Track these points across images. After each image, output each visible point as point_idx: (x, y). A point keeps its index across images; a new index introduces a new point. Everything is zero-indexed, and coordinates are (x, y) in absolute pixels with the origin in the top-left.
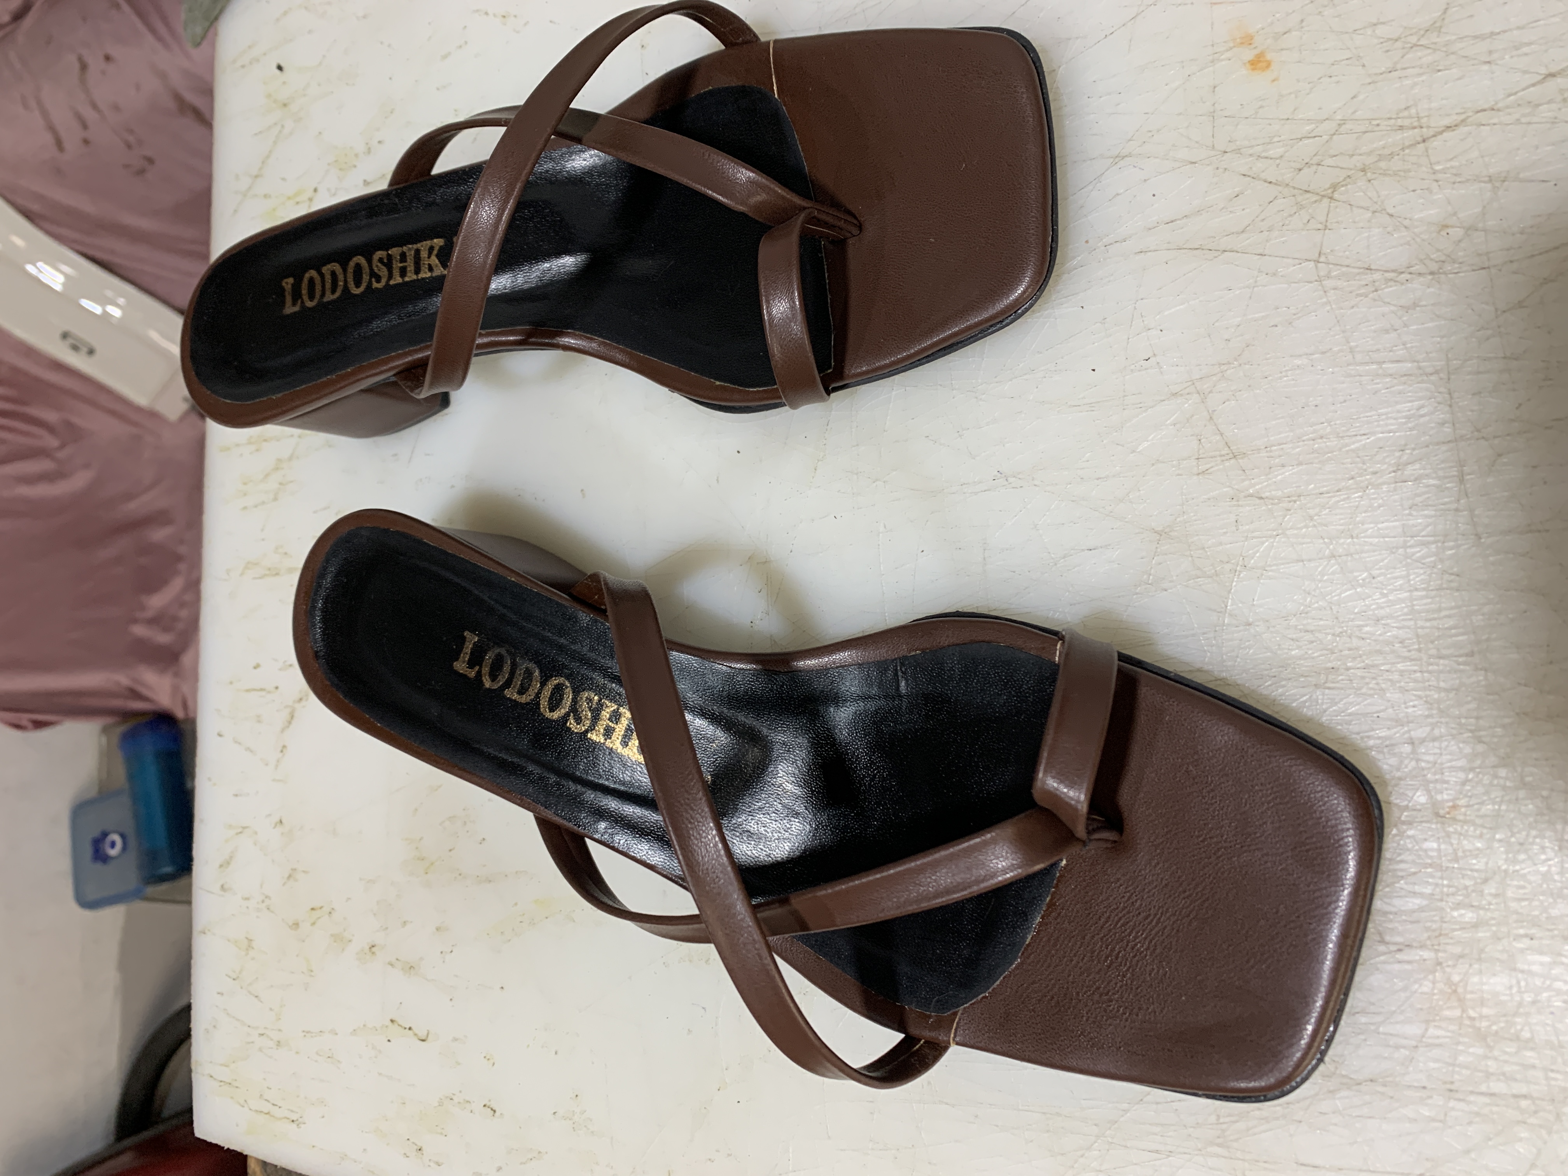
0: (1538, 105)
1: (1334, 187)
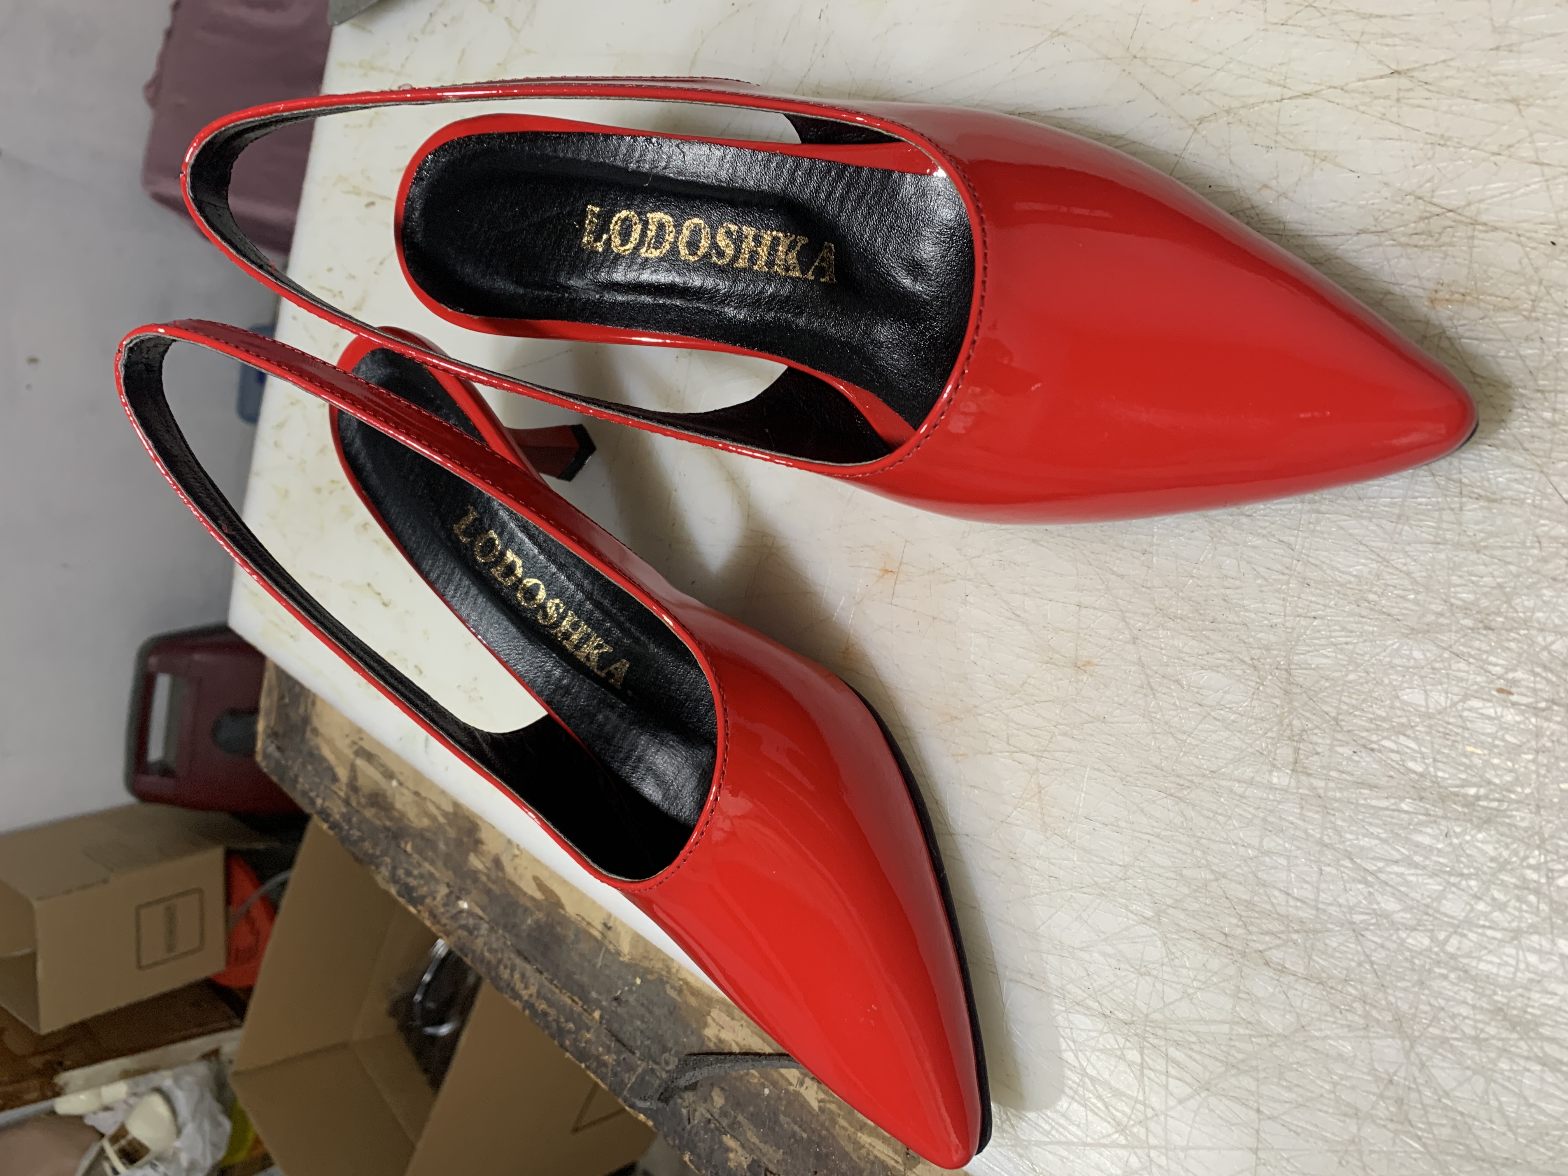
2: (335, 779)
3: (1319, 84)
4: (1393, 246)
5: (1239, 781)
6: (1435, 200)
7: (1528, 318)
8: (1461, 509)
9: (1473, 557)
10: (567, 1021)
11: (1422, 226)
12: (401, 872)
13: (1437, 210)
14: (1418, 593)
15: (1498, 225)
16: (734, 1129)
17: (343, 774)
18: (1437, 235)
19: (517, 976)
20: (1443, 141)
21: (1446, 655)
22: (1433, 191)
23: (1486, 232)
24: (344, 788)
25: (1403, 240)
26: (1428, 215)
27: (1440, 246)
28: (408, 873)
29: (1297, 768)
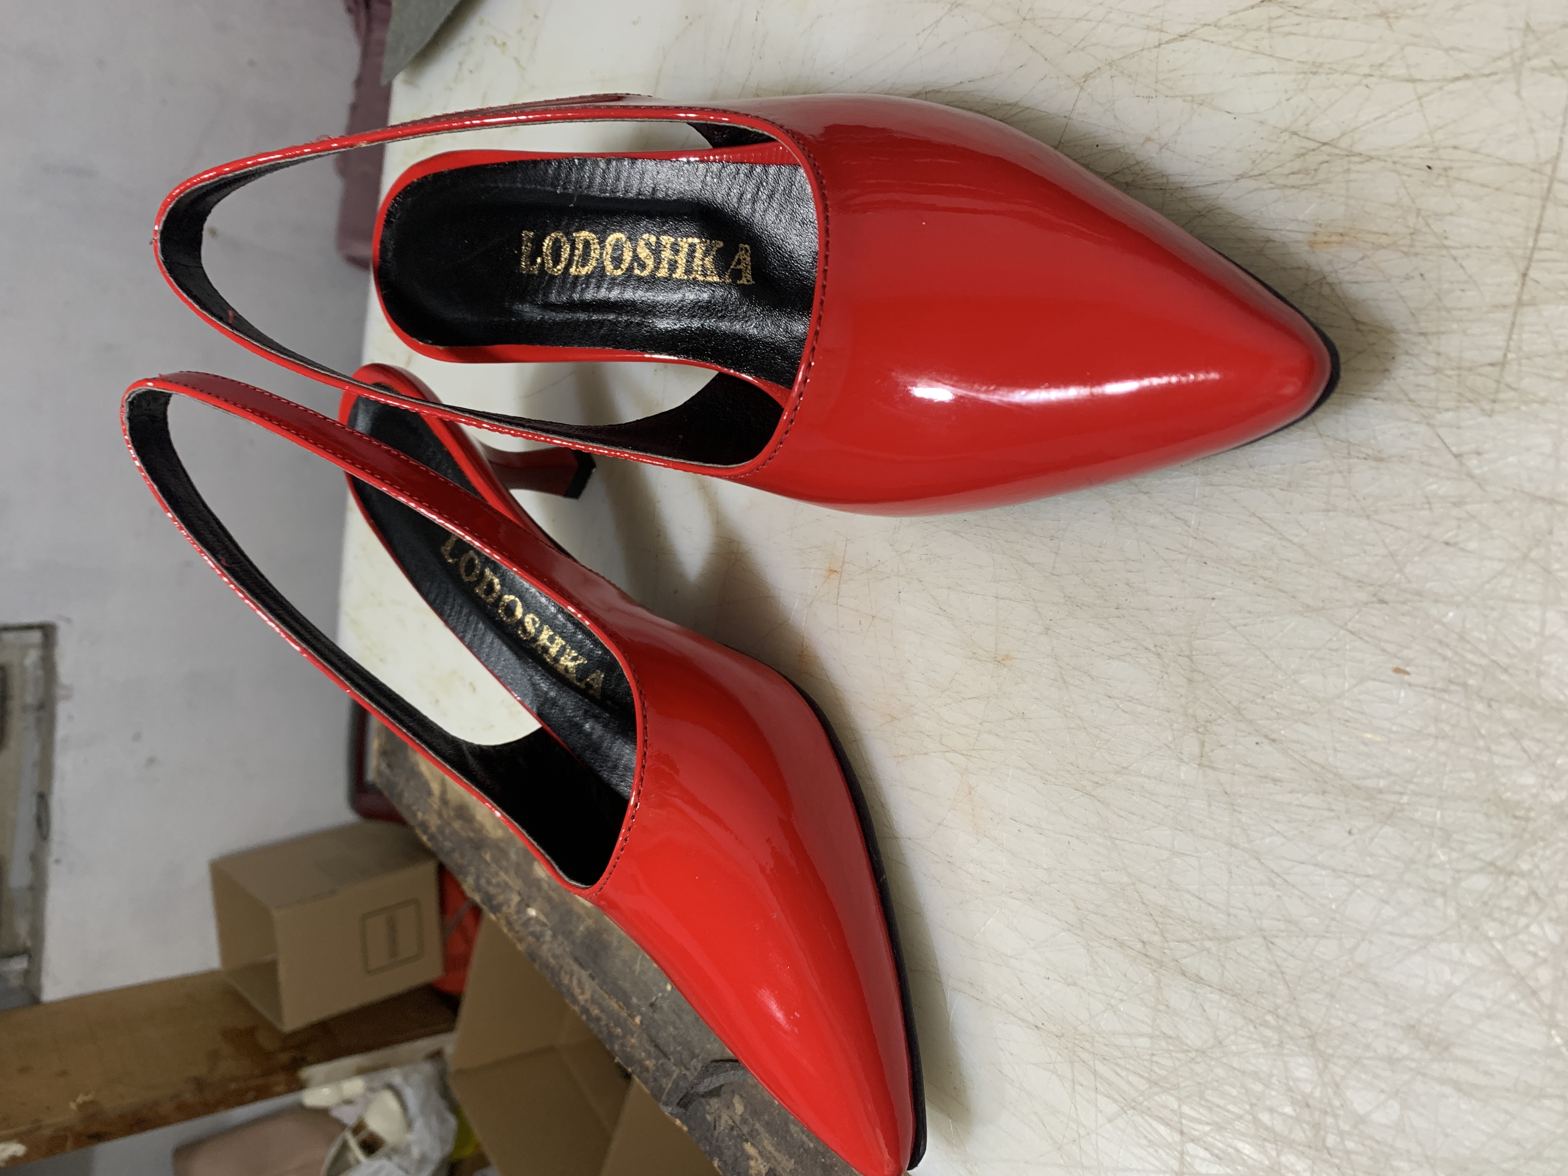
0: (1248, 30)
1: (1087, 77)
2: (430, 793)
3: (1194, 24)
4: (1271, 189)
5: (1149, 778)
6: (1310, 135)
7: (1406, 254)
8: (1350, 472)
9: (1364, 523)
10: (616, 1026)
11: (1297, 165)
12: (483, 881)
13: (1313, 145)
14: (1312, 566)
15: (1373, 154)
16: (752, 1136)
17: (435, 787)
18: (1313, 172)
19: (575, 982)
20: (1315, 69)
21: (1342, 632)
22: (1307, 125)
23: (1362, 163)
24: (437, 801)
25: (1281, 181)
26: (1303, 151)
27: (1316, 184)
28: (489, 883)
29: (1204, 762)
